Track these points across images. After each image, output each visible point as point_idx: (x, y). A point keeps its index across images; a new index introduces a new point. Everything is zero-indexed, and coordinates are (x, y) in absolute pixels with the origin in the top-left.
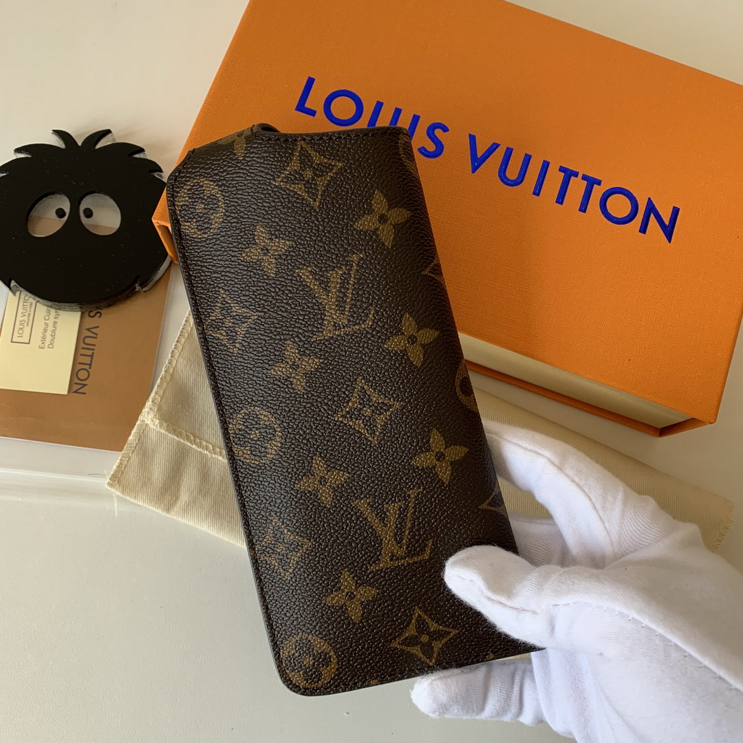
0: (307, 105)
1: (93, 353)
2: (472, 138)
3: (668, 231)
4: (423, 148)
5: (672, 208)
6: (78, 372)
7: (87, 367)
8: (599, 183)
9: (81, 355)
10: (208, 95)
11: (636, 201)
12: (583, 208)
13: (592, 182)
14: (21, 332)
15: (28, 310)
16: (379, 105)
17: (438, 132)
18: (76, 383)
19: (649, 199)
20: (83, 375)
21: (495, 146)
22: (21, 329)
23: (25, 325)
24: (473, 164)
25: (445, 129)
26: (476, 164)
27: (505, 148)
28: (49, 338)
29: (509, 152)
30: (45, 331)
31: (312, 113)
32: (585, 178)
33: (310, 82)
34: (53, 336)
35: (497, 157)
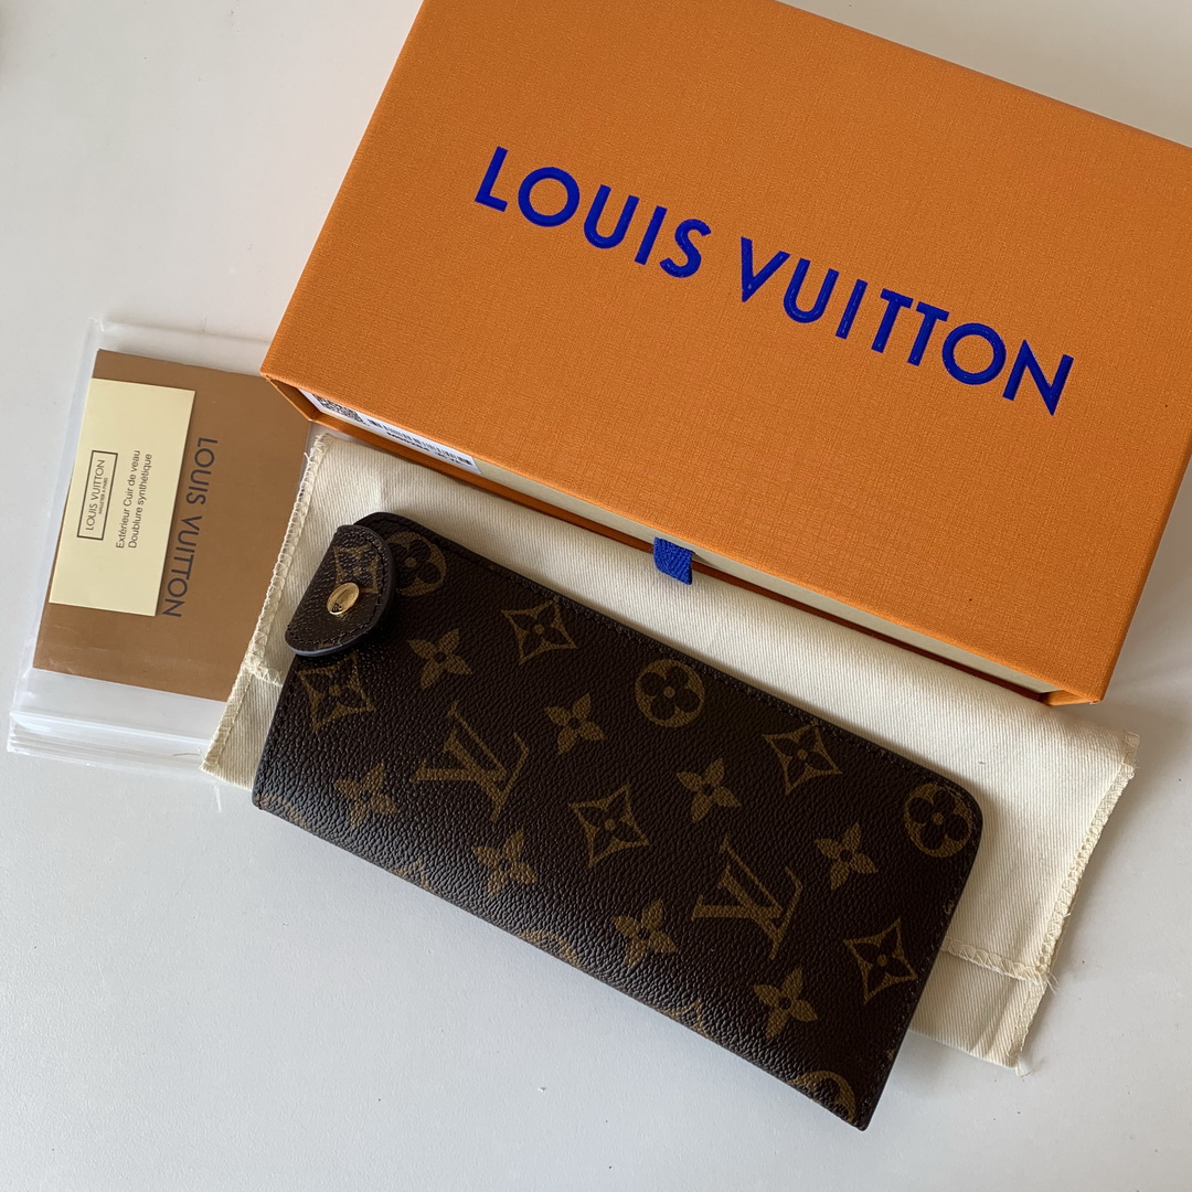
0: (493, 193)
1: (192, 556)
2: (747, 246)
3: (1051, 395)
4: (669, 261)
5: (1061, 357)
6: (170, 584)
7: (184, 577)
8: (944, 316)
9: (176, 558)
10: (346, 178)
11: (1003, 346)
12: (915, 358)
13: (932, 315)
14: (91, 522)
15: (102, 489)
16: (604, 193)
17: (694, 235)
18: (167, 600)
19: (1025, 342)
20: (177, 588)
21: (782, 257)
22: (91, 517)
23: (97, 512)
24: (745, 286)
25: (705, 230)
26: (750, 287)
27: (798, 261)
28: (130, 533)
29: (804, 266)
30: (125, 521)
31: (501, 205)
32: (922, 308)
33: (500, 155)
34: (136, 530)
35: (784, 276)
